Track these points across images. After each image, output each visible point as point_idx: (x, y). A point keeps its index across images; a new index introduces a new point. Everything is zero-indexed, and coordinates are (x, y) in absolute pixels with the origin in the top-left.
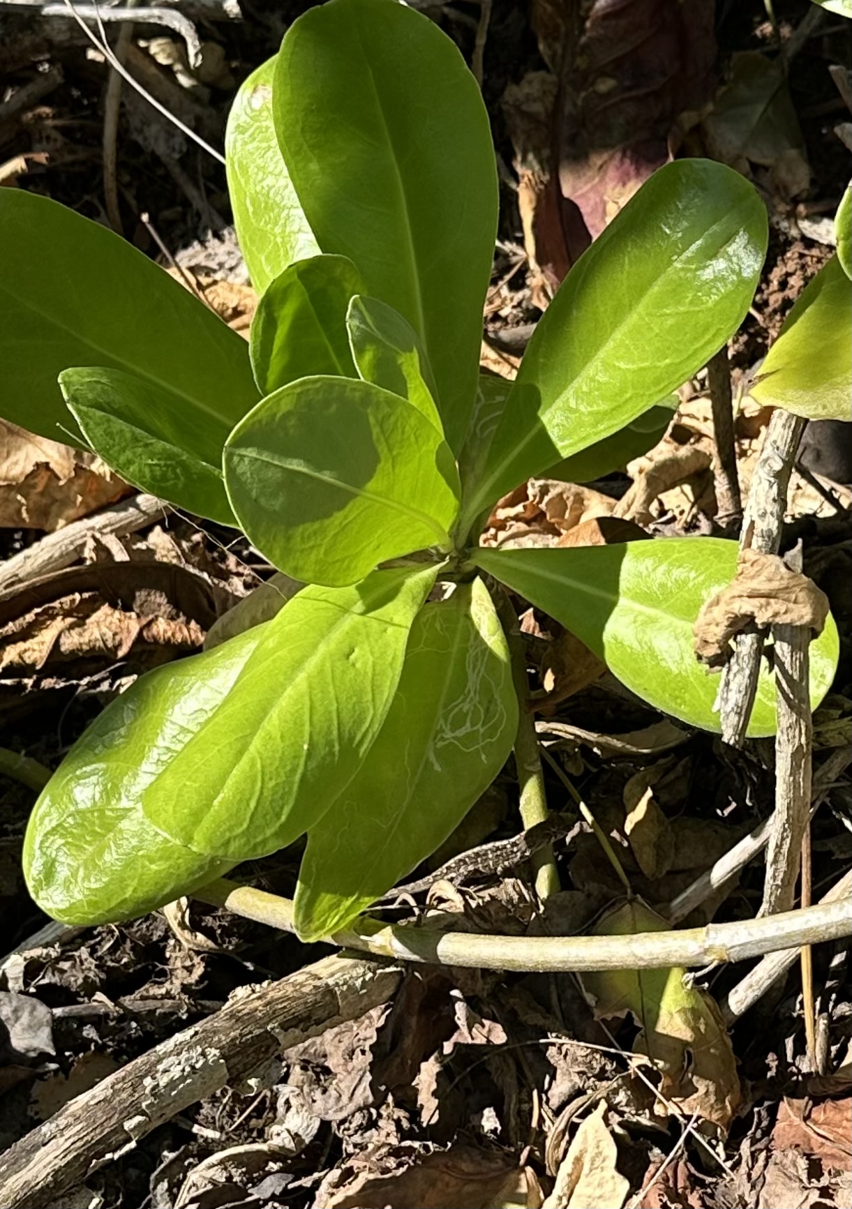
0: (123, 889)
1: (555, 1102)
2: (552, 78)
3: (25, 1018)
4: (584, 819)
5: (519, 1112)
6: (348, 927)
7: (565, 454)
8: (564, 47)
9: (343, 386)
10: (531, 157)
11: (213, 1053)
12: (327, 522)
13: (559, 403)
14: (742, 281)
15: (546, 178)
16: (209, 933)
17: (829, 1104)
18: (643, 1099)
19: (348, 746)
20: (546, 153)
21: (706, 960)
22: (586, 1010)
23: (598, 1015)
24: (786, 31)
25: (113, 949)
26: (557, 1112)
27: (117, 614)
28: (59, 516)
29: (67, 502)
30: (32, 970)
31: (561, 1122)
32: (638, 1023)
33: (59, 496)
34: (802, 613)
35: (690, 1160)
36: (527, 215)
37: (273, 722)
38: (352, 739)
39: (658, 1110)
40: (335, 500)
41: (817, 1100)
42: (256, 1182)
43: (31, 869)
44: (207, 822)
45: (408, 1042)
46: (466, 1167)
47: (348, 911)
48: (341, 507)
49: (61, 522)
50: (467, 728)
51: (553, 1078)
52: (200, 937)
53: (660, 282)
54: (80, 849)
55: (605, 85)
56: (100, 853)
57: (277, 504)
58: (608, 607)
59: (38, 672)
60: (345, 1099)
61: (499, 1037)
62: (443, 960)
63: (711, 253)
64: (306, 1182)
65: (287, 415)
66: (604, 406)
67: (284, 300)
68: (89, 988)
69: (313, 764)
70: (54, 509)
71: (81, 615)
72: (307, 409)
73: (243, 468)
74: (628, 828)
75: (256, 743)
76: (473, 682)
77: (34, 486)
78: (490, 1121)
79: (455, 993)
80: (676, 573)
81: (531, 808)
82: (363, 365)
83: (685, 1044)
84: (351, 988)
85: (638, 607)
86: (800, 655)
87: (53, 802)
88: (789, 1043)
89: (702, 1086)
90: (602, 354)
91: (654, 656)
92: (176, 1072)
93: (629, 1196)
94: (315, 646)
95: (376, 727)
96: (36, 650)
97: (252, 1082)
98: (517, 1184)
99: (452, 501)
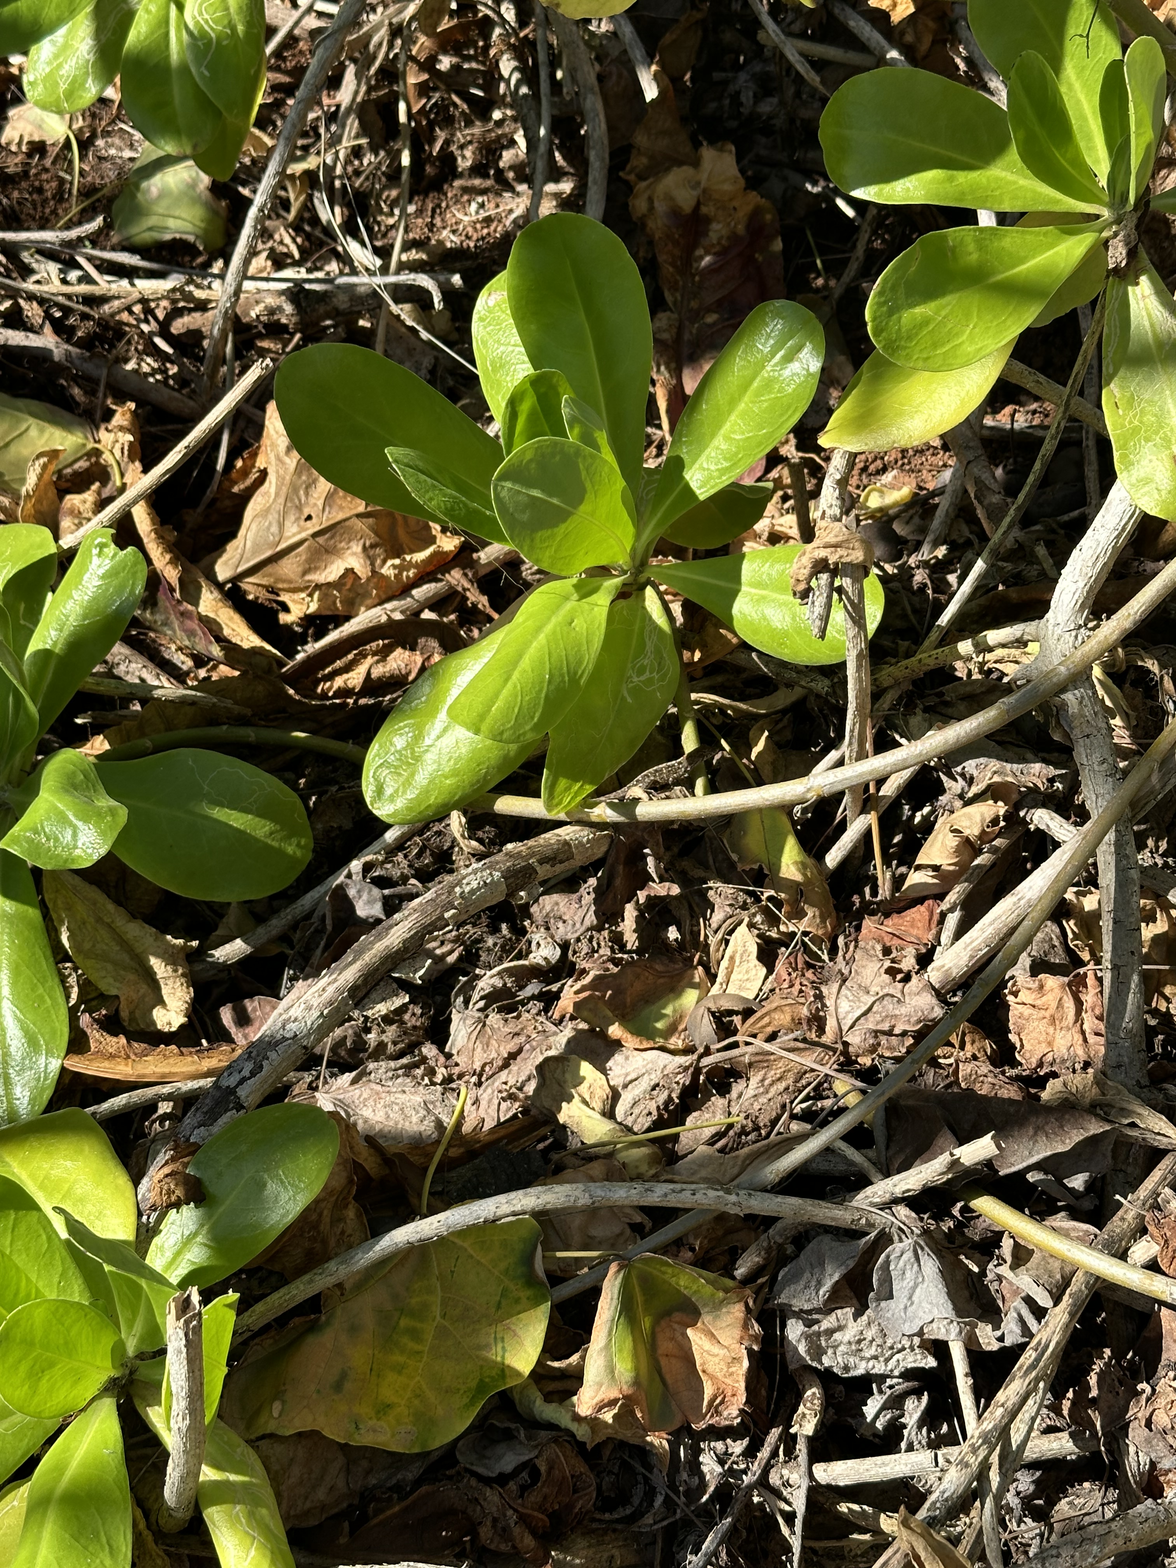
0: (428, 798)
1: (714, 925)
2: (675, 316)
3: (365, 896)
4: (723, 749)
5: (692, 932)
6: (577, 806)
7: (702, 498)
8: (682, 296)
9: (563, 444)
10: (663, 368)
11: (497, 874)
12: (556, 530)
13: (697, 466)
14: (809, 374)
15: (674, 382)
16: (480, 841)
17: (895, 915)
18: (773, 921)
19: (574, 679)
20: (673, 365)
21: (809, 795)
22: (732, 865)
23: (740, 867)
24: (832, 283)
25: (419, 855)
26: (716, 932)
27: (407, 653)
28: (360, 605)
29: (366, 595)
30: (367, 868)
31: (720, 935)
32: (766, 872)
33: (361, 591)
34: (857, 556)
35: (805, 952)
36: (662, 405)
37: (526, 663)
38: (576, 673)
39: (783, 928)
40: (560, 516)
41: (887, 915)
42: (522, 988)
43: (368, 791)
44: (489, 720)
45: (618, 882)
46: (659, 967)
47: (576, 794)
48: (564, 520)
49: (363, 609)
50: (647, 675)
51: (713, 911)
52: (474, 843)
53: (759, 379)
54: (399, 774)
55: (711, 318)
56: (413, 775)
57: (525, 517)
58: (733, 594)
59: (356, 694)
60: (578, 925)
61: (675, 890)
62: (640, 818)
63: (789, 358)
64: (554, 987)
65: (531, 461)
66: (726, 464)
67: (521, 400)
68: (404, 879)
69: (552, 687)
70: (358, 600)
71: (383, 654)
72: (542, 458)
73: (504, 494)
74: (753, 757)
75: (516, 676)
76: (650, 647)
77: (344, 584)
78: (673, 933)
79: (647, 851)
80: (777, 566)
81: (689, 740)
82: (572, 437)
83: (798, 884)
84: (580, 843)
85: (753, 591)
86: (857, 586)
87: (381, 746)
88: (867, 890)
89: (810, 912)
90: (722, 431)
91: (765, 619)
92: (474, 885)
93: (766, 978)
94: (549, 618)
95: (590, 666)
96: (355, 678)
97: (522, 893)
98: (693, 977)
99: (631, 529)
